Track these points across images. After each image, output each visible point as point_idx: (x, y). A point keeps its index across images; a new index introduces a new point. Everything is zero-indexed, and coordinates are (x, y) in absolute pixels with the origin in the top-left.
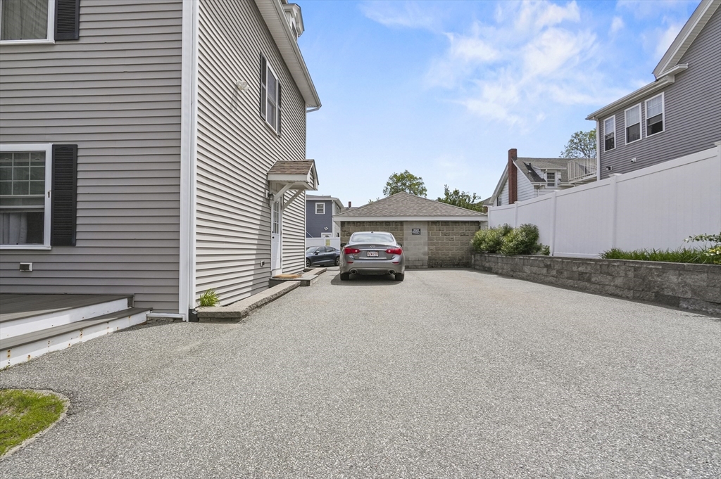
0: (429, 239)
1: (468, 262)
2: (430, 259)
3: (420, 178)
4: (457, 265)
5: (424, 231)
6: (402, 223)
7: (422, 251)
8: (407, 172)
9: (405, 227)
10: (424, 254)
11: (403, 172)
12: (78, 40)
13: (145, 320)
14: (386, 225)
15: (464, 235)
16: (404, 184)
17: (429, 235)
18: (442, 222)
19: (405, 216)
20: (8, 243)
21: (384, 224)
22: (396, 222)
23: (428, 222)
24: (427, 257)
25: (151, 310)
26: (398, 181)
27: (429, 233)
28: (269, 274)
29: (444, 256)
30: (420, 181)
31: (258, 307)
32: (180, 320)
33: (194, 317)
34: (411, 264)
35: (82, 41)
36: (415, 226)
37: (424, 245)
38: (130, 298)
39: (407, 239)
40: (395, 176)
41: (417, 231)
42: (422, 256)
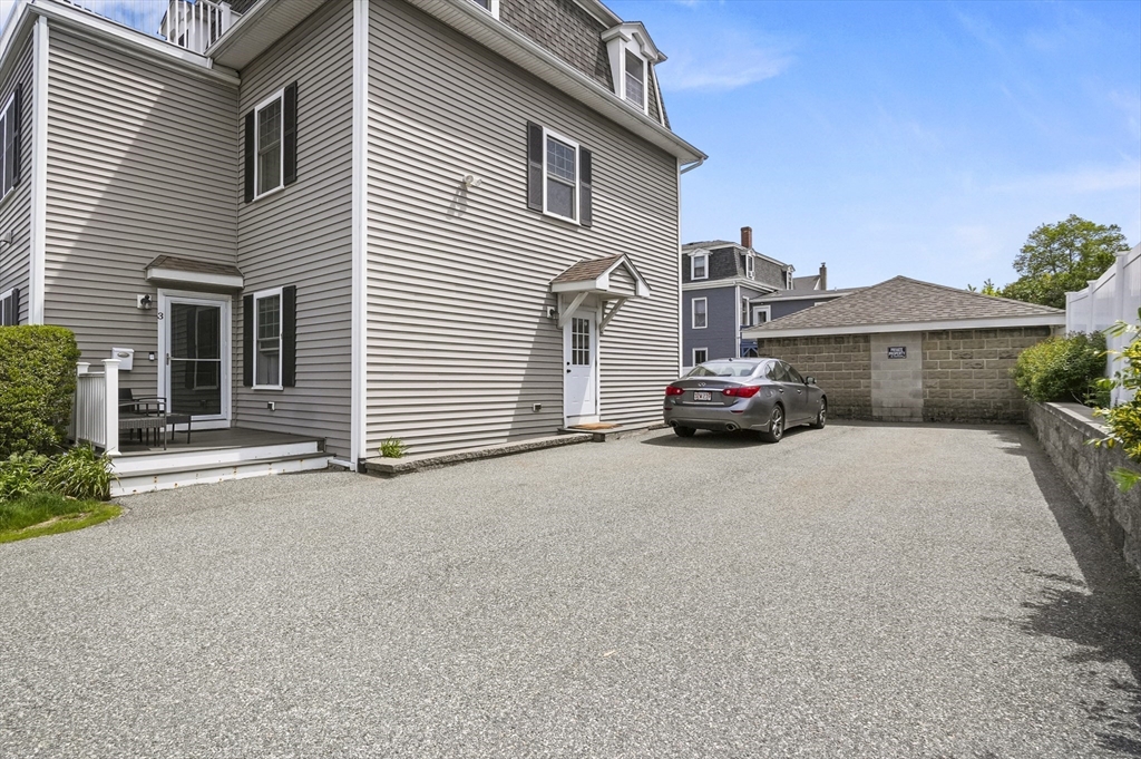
0: (926, 366)
1: (1018, 414)
2: (927, 405)
3: (1113, 227)
4: (992, 418)
5: (915, 351)
6: (866, 337)
7: (910, 389)
8: (1074, 218)
9: (873, 344)
10: (915, 395)
11: (1064, 219)
12: (296, 180)
13: (326, 465)
14: (836, 342)
15: (1009, 357)
16: (1070, 245)
17: (924, 358)
18: (955, 332)
19: (870, 323)
20: (268, 383)
21: (833, 340)
22: (855, 336)
23: (923, 333)
24: (921, 402)
25: (335, 456)
26: (1053, 240)
27: (924, 354)
28: (560, 423)
29: (961, 400)
30: (1114, 234)
31: (442, 463)
32: (347, 469)
33: (364, 468)
34: (886, 414)
35: (299, 180)
36: (893, 342)
37: (915, 377)
38: (321, 442)
39: (877, 367)
40: (1045, 230)
41: (899, 352)
42: (911, 399)
